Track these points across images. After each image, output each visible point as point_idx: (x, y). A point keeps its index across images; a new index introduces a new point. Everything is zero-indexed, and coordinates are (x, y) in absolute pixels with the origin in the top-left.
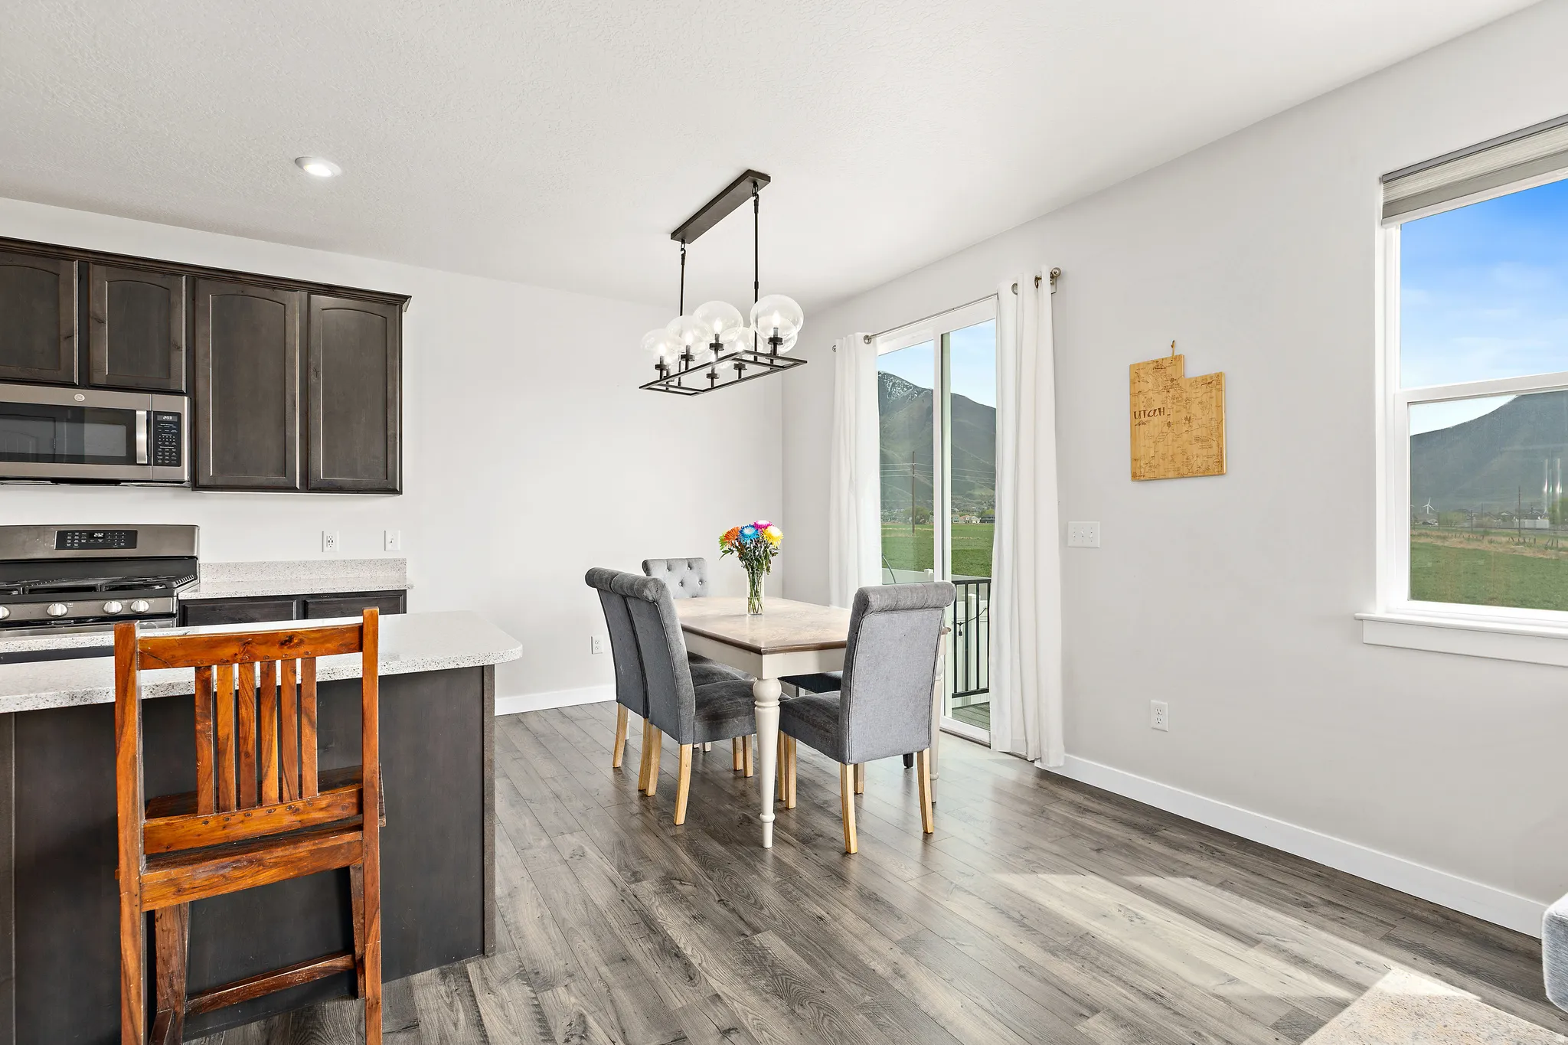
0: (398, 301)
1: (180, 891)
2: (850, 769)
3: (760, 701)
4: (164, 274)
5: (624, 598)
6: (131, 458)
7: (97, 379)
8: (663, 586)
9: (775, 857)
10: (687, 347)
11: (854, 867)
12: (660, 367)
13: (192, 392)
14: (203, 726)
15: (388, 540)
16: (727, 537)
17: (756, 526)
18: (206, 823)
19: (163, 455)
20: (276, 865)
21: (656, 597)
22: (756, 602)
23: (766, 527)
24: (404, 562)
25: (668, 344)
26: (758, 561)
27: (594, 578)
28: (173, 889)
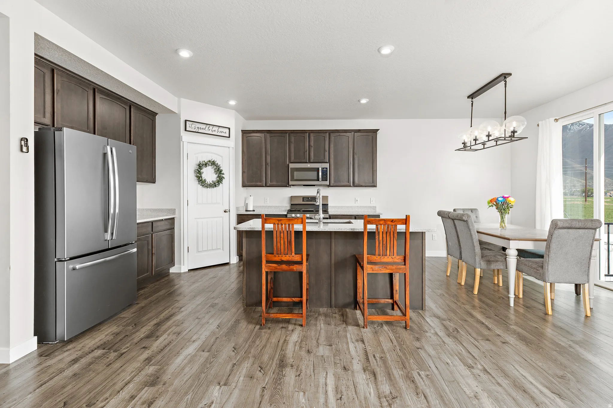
0: (375, 131)
1: (373, 270)
2: (548, 284)
3: (509, 256)
4: (324, 133)
5: (453, 220)
6: (318, 180)
7: (312, 161)
8: (470, 216)
9: (514, 309)
10: (476, 136)
11: (550, 319)
12: (464, 143)
13: (329, 162)
14: (377, 237)
15: (371, 201)
16: (491, 201)
17: (503, 197)
18: (377, 257)
19: (324, 178)
20: (389, 269)
21: (467, 219)
22: (503, 225)
23: (508, 197)
24: (376, 207)
25: (468, 136)
26: (504, 210)
27: (440, 214)
28: (372, 270)
